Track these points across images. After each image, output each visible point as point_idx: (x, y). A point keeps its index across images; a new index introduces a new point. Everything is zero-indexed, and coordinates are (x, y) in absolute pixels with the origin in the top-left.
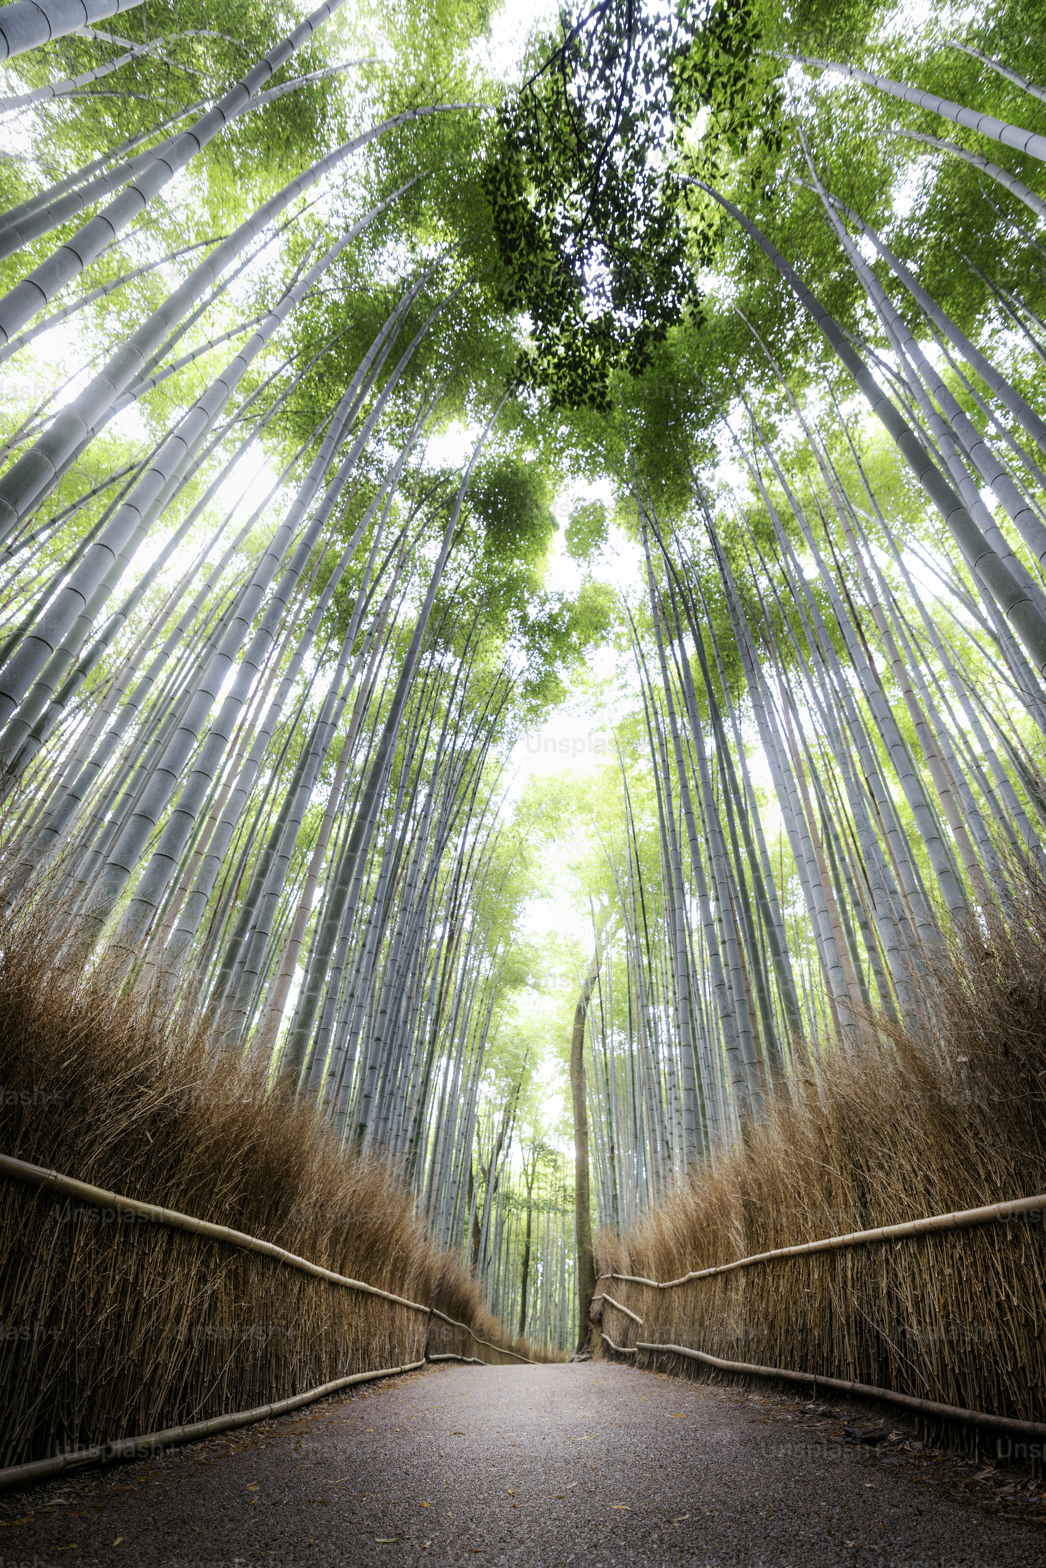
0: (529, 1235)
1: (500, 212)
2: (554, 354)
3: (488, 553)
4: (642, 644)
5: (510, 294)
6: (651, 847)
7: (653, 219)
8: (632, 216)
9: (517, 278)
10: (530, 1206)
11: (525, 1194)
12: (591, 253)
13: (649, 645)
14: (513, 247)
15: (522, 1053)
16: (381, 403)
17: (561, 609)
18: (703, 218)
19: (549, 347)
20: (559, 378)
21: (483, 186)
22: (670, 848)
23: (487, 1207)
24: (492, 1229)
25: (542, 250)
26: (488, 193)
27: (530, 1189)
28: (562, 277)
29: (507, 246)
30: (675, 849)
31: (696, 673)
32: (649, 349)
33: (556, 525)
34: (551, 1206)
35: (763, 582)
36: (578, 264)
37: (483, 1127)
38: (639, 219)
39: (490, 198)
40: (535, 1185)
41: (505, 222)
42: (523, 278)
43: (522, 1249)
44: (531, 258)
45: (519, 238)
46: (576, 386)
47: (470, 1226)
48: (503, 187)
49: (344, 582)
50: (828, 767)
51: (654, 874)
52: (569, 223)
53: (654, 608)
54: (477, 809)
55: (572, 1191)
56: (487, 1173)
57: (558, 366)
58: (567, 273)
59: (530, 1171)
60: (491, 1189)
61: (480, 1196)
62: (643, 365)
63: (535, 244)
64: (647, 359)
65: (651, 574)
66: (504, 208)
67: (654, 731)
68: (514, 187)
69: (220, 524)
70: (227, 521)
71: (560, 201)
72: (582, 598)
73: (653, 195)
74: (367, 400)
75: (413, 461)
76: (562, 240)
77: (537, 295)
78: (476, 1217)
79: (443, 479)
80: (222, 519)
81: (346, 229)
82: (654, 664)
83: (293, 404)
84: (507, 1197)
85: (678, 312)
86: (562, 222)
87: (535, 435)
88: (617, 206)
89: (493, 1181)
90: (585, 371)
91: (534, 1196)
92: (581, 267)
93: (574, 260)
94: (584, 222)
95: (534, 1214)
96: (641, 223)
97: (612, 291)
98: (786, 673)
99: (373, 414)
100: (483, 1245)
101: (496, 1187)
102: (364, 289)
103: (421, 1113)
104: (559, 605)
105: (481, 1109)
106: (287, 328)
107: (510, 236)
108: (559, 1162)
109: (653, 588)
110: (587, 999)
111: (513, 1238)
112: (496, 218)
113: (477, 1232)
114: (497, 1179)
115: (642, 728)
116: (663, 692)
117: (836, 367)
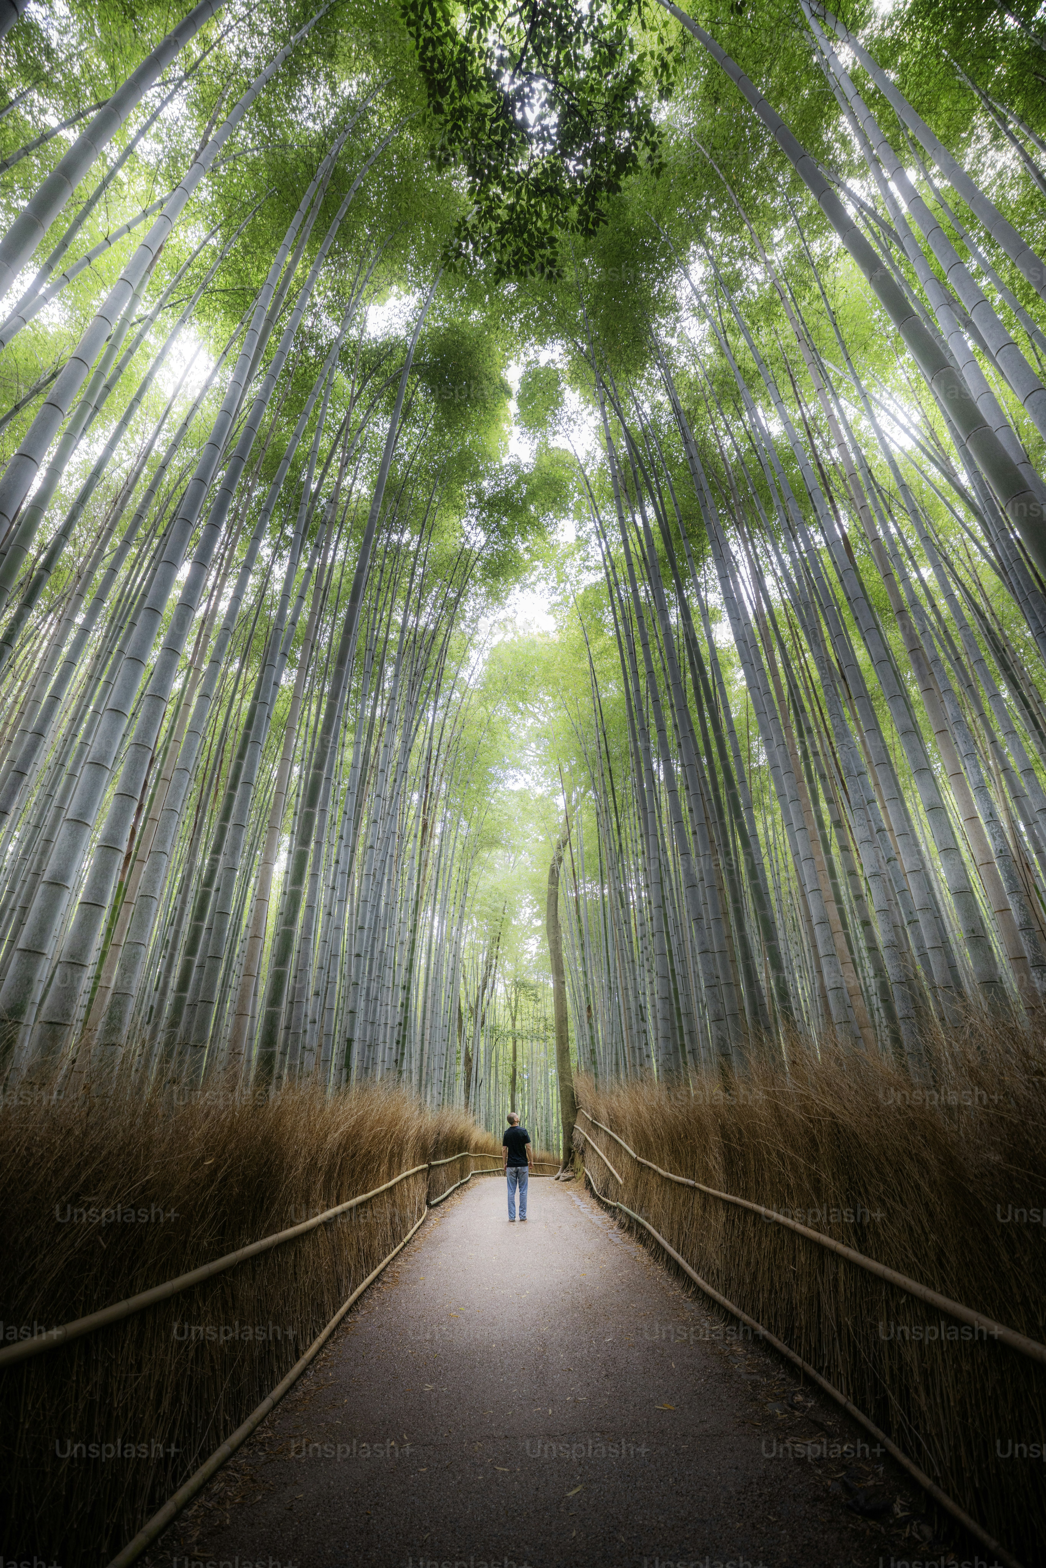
0: (515, 1059)
1: (425, 48)
2: (496, 219)
3: (439, 429)
4: (603, 514)
5: (443, 148)
6: (617, 715)
7: (603, 43)
8: (578, 39)
9: (449, 126)
10: (516, 1037)
11: (510, 1027)
12: (532, 91)
13: (609, 516)
14: (444, 92)
15: (500, 905)
16: (315, 273)
17: (518, 483)
18: (661, 40)
19: (490, 209)
20: (503, 246)
21: (403, 16)
22: (638, 727)
23: (475, 1037)
24: (482, 1056)
25: (476, 91)
26: (409, 23)
27: (514, 1019)
28: (501, 122)
29: (437, 89)
30: (643, 729)
31: (659, 544)
32: (602, 205)
33: (508, 393)
34: (534, 1036)
35: (727, 442)
36: (518, 105)
37: (469, 971)
38: (586, 42)
39: (413, 29)
40: (518, 1017)
41: (432, 60)
42: (456, 127)
43: (510, 1071)
44: (465, 101)
45: (449, 78)
46: (523, 255)
47: (463, 1055)
48: (427, 16)
49: (294, 467)
50: (794, 635)
51: (620, 742)
52: (506, 54)
53: (614, 477)
54: (445, 686)
55: (552, 1022)
56: (474, 1011)
57: (501, 232)
58: (506, 118)
59: (513, 1005)
60: (479, 1024)
61: (469, 1027)
62: (596, 223)
63: (468, 84)
64: (601, 217)
65: (609, 439)
66: (429, 41)
67: (616, 602)
68: (439, 14)
69: (161, 416)
70: (167, 412)
71: (494, 25)
72: (538, 469)
73: (601, 10)
74: (299, 271)
75: (354, 332)
76: (499, 75)
77: (474, 146)
78: (467, 1048)
79: (387, 350)
80: (161, 410)
81: (258, 71)
82: (615, 536)
83: (221, 281)
84: (494, 1029)
85: (635, 159)
86: (497, 52)
87: (482, 296)
88: (561, 28)
89: (480, 1019)
90: (531, 235)
91: (518, 1025)
92: (522, 109)
93: (514, 101)
94: (524, 51)
95: (519, 1042)
96: (588, 47)
97: (558, 134)
98: (751, 539)
99: (306, 287)
100: (474, 1070)
101: (483, 1023)
102: (284, 145)
103: (407, 999)
104: (514, 478)
105: (465, 955)
106: (204, 193)
107: (439, 77)
108: (540, 995)
109: (612, 457)
110: (560, 860)
111: (500, 1062)
112: (421, 54)
113: (468, 1061)
114: (484, 1016)
115: (606, 601)
116: (625, 566)
117: (807, 200)
